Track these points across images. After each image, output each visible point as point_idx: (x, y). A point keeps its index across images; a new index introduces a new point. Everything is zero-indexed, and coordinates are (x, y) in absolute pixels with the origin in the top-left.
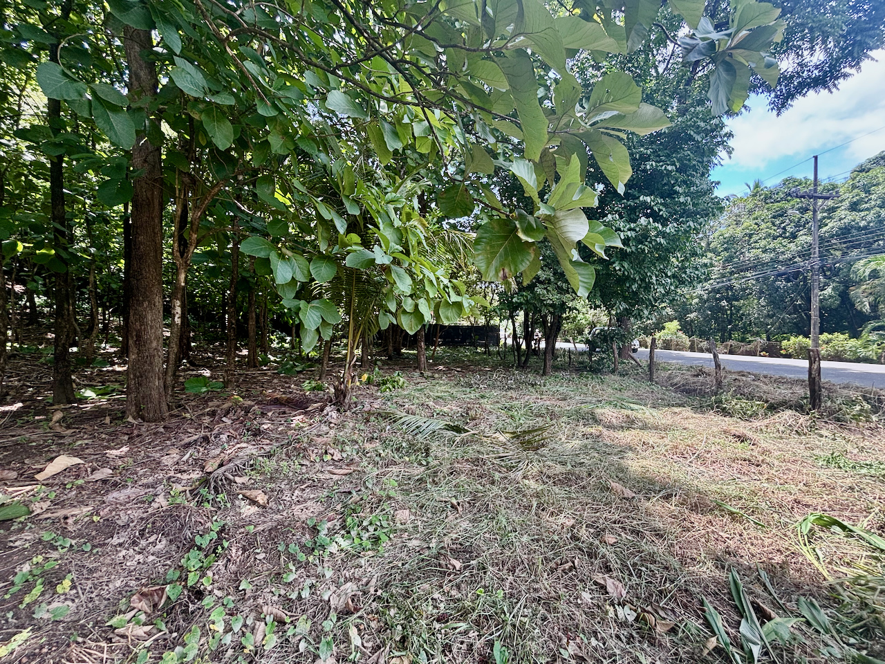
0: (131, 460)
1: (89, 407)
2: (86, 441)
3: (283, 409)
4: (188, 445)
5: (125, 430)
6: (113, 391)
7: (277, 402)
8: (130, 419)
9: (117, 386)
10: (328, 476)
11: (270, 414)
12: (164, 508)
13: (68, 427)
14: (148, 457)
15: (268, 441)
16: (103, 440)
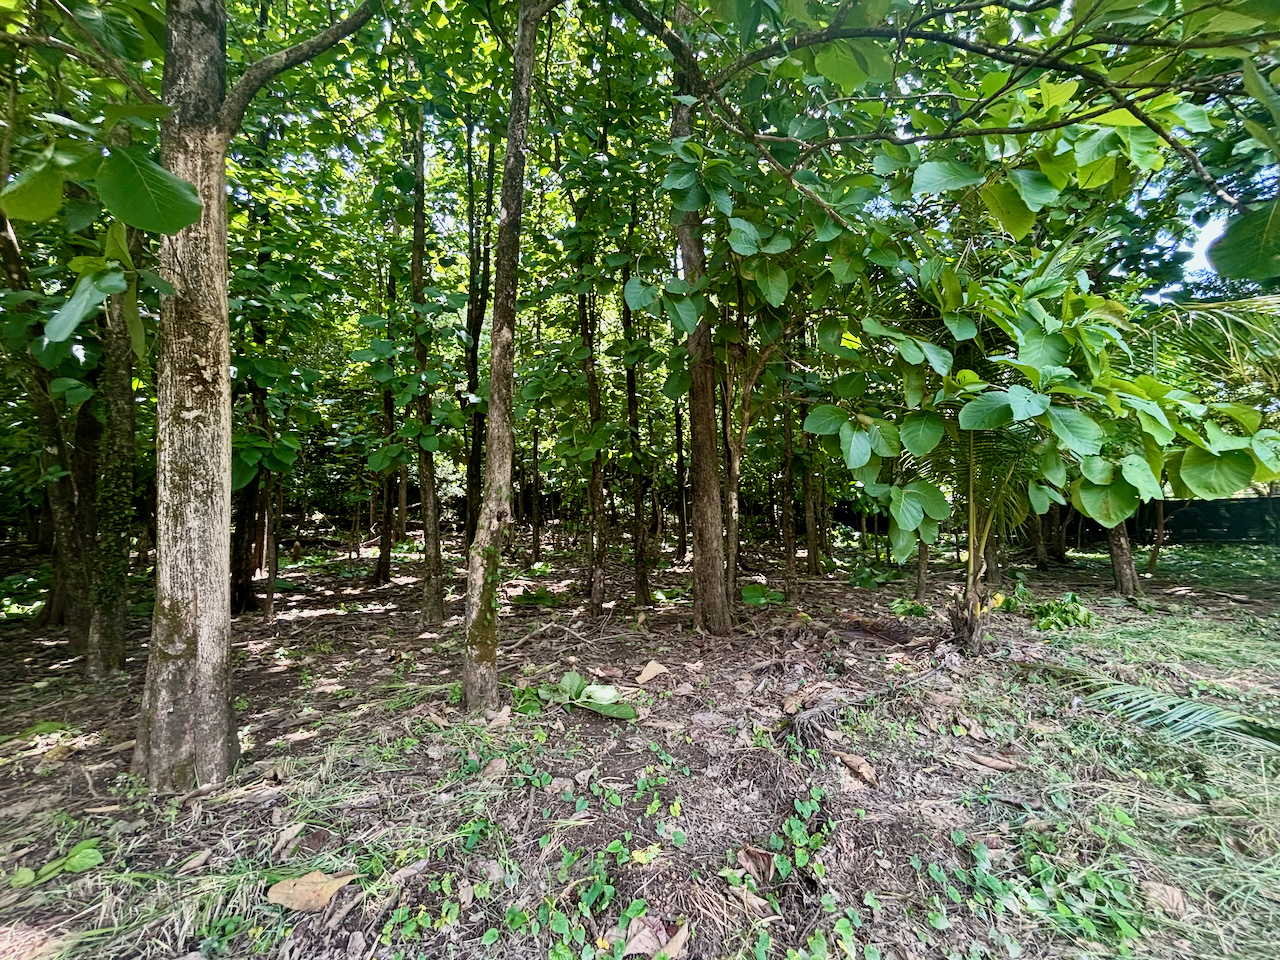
0: (708, 679)
1: (661, 611)
2: (666, 649)
3: (870, 640)
4: (759, 672)
5: (696, 642)
6: (678, 595)
7: (857, 627)
8: (698, 629)
9: (679, 589)
10: (969, 764)
11: (853, 644)
12: (751, 749)
13: (651, 631)
14: (723, 679)
15: (859, 686)
16: (679, 649)
